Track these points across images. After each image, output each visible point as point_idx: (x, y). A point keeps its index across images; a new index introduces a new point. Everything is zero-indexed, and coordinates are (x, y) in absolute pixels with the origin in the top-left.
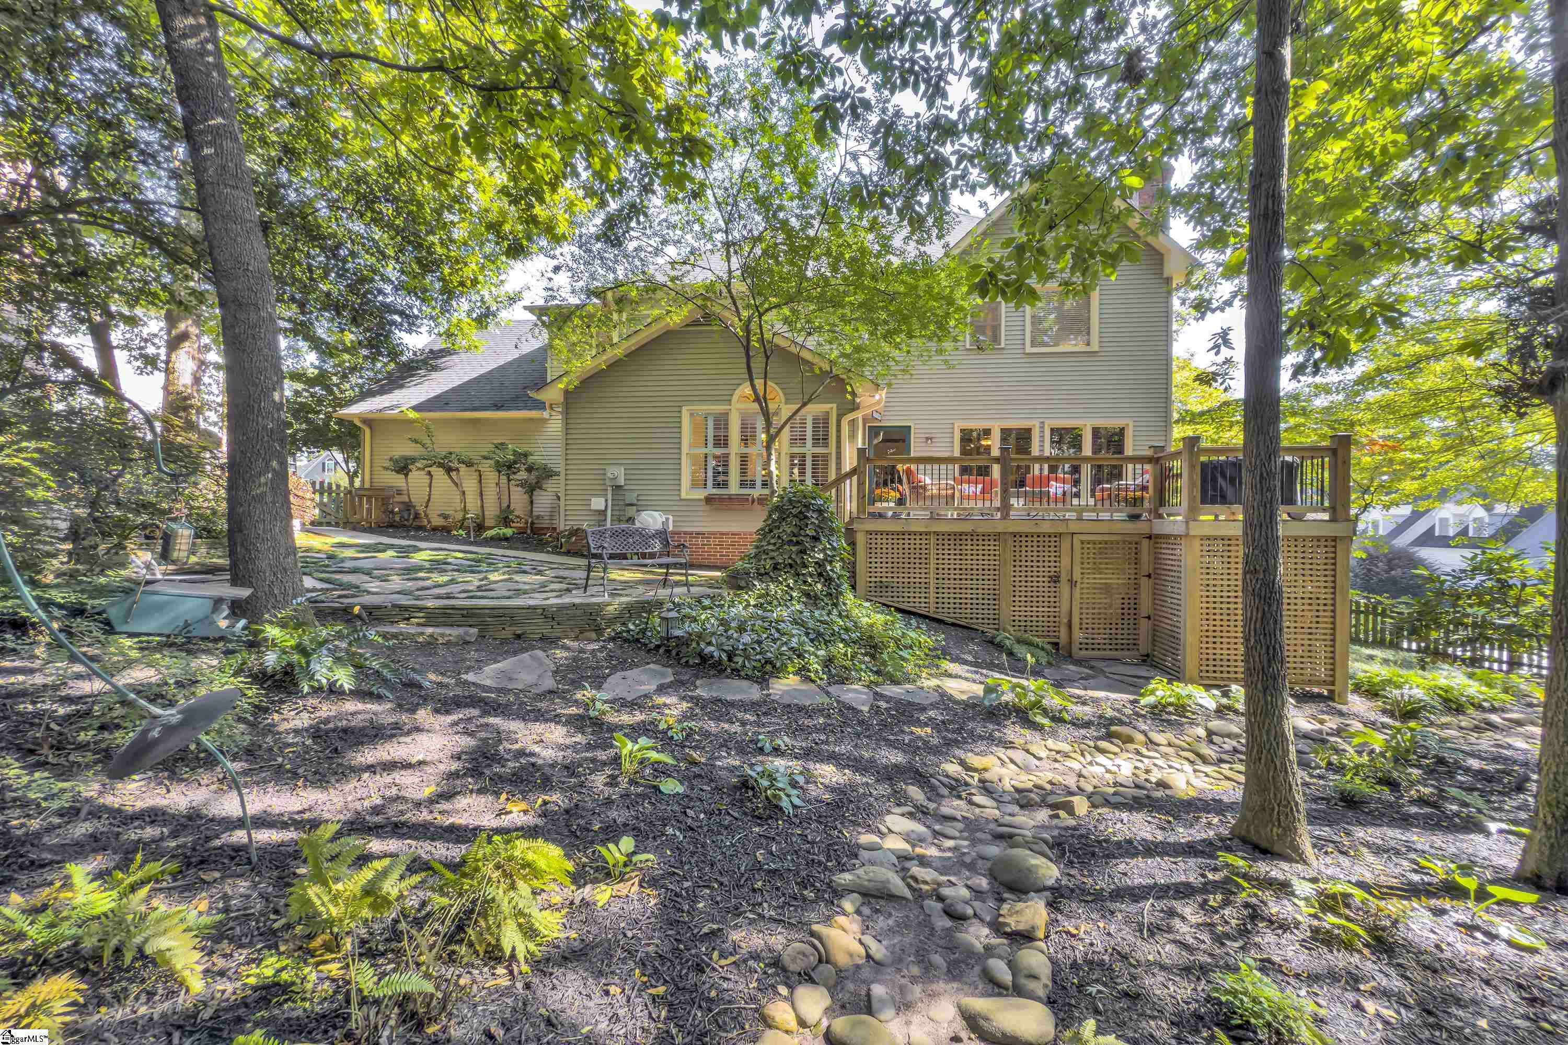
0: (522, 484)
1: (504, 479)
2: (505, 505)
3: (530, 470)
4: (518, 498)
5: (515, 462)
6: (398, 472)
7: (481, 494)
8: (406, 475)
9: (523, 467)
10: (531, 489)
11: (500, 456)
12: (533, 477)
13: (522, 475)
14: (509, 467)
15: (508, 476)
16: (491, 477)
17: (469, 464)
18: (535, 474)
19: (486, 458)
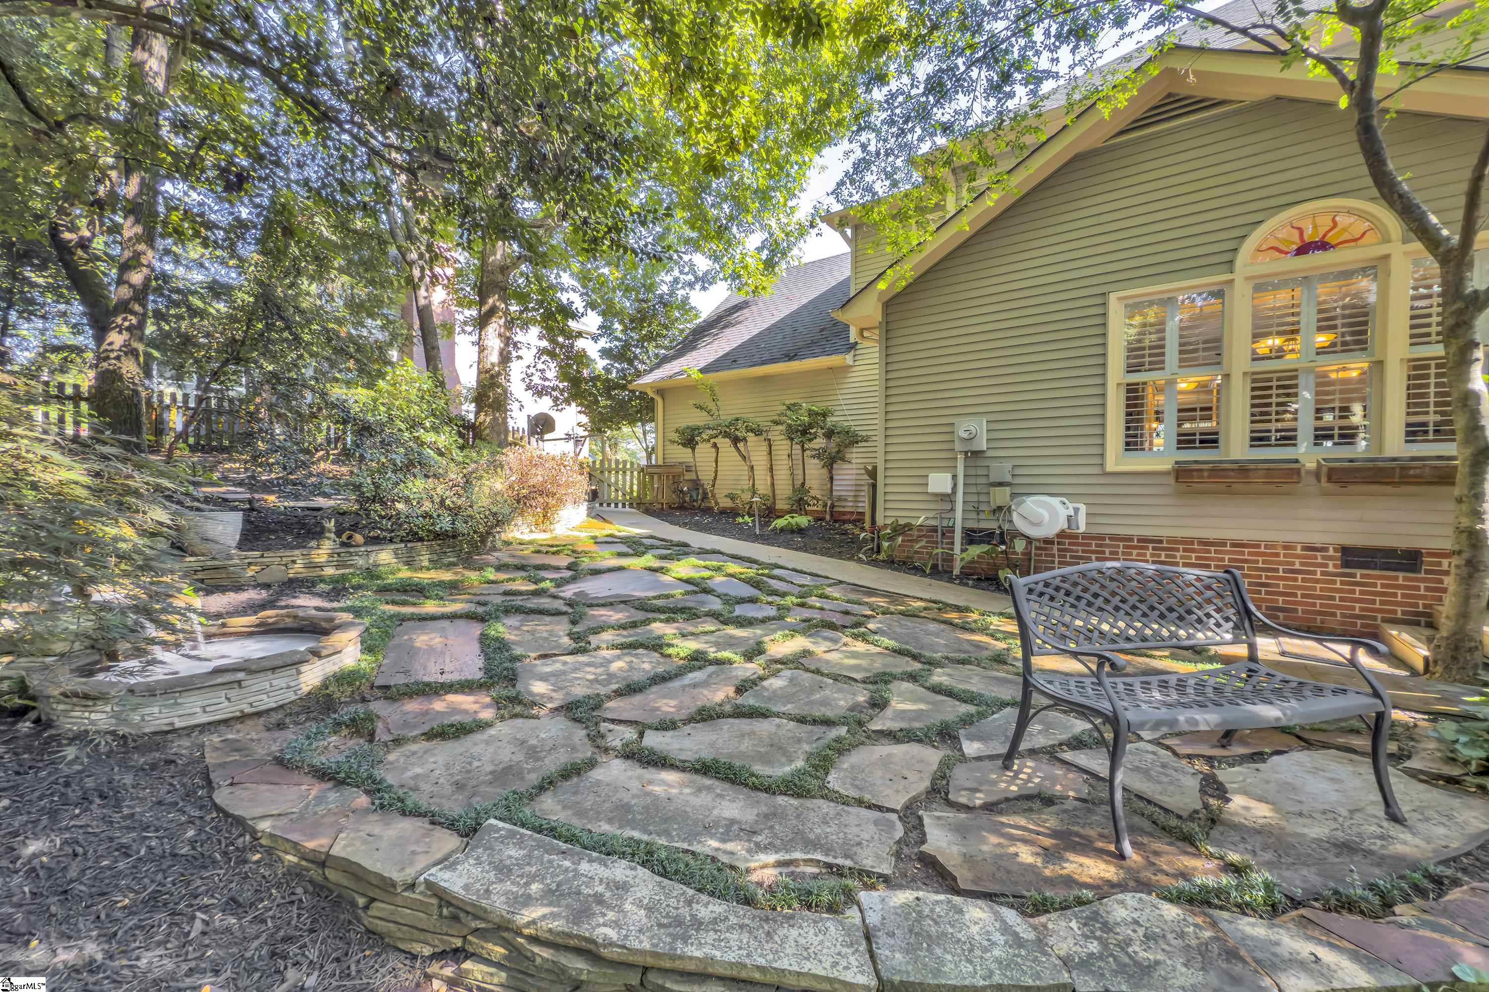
0: (819, 455)
1: (797, 448)
2: (798, 483)
3: (829, 434)
4: (815, 472)
5: (811, 426)
6: (684, 445)
7: (771, 469)
8: (693, 449)
9: (820, 432)
10: (831, 460)
11: (791, 419)
12: (833, 446)
13: (820, 442)
14: (804, 432)
15: (802, 444)
16: (782, 446)
17: (758, 432)
18: (836, 439)
19: (776, 423)
